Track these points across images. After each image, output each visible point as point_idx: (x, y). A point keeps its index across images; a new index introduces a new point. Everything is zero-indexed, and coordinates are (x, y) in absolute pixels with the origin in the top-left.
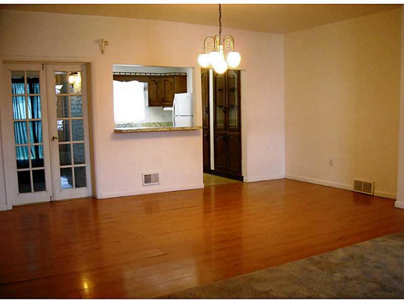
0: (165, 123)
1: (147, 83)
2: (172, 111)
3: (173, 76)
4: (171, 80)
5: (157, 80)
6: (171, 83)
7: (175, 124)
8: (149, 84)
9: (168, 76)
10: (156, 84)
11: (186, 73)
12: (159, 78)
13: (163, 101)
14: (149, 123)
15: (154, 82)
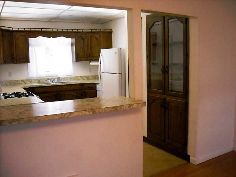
0: (92, 76)
1: (74, 39)
2: (98, 65)
3: (99, 32)
4: (97, 36)
5: (84, 36)
6: (97, 39)
7: (101, 77)
8: (76, 40)
9: (94, 32)
10: (83, 39)
11: (111, 30)
12: (86, 34)
13: (89, 56)
14: (77, 77)
15: (80, 38)
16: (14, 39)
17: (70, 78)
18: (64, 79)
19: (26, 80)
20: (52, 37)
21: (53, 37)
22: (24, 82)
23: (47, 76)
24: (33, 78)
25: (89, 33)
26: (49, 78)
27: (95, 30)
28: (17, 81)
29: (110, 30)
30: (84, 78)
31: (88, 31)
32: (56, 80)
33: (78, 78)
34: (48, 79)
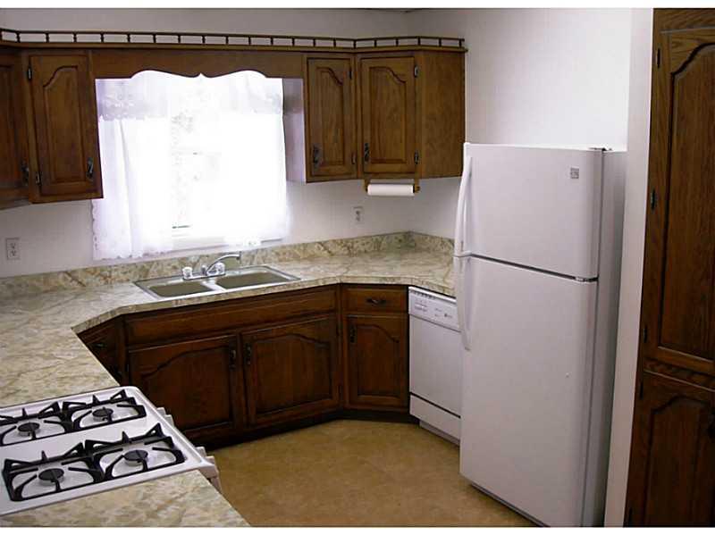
3: (410, 52)
4: (399, 66)
5: (340, 67)
8: (307, 86)
9: (387, 53)
10: (338, 82)
11: (463, 41)
12: (351, 57)
13: (366, 158)
14: (305, 245)
15: (327, 75)
16: (27, 85)
17: (277, 254)
18: (251, 255)
19: (85, 270)
20: (201, 75)
21: (207, 75)
22: (74, 279)
23: (177, 248)
24: (119, 262)
25: (366, 53)
26: (187, 259)
27: (393, 43)
28: (47, 276)
29: (456, 44)
30: (333, 251)
31: (359, 44)
32: (220, 265)
33: (309, 250)
34: (183, 262)
